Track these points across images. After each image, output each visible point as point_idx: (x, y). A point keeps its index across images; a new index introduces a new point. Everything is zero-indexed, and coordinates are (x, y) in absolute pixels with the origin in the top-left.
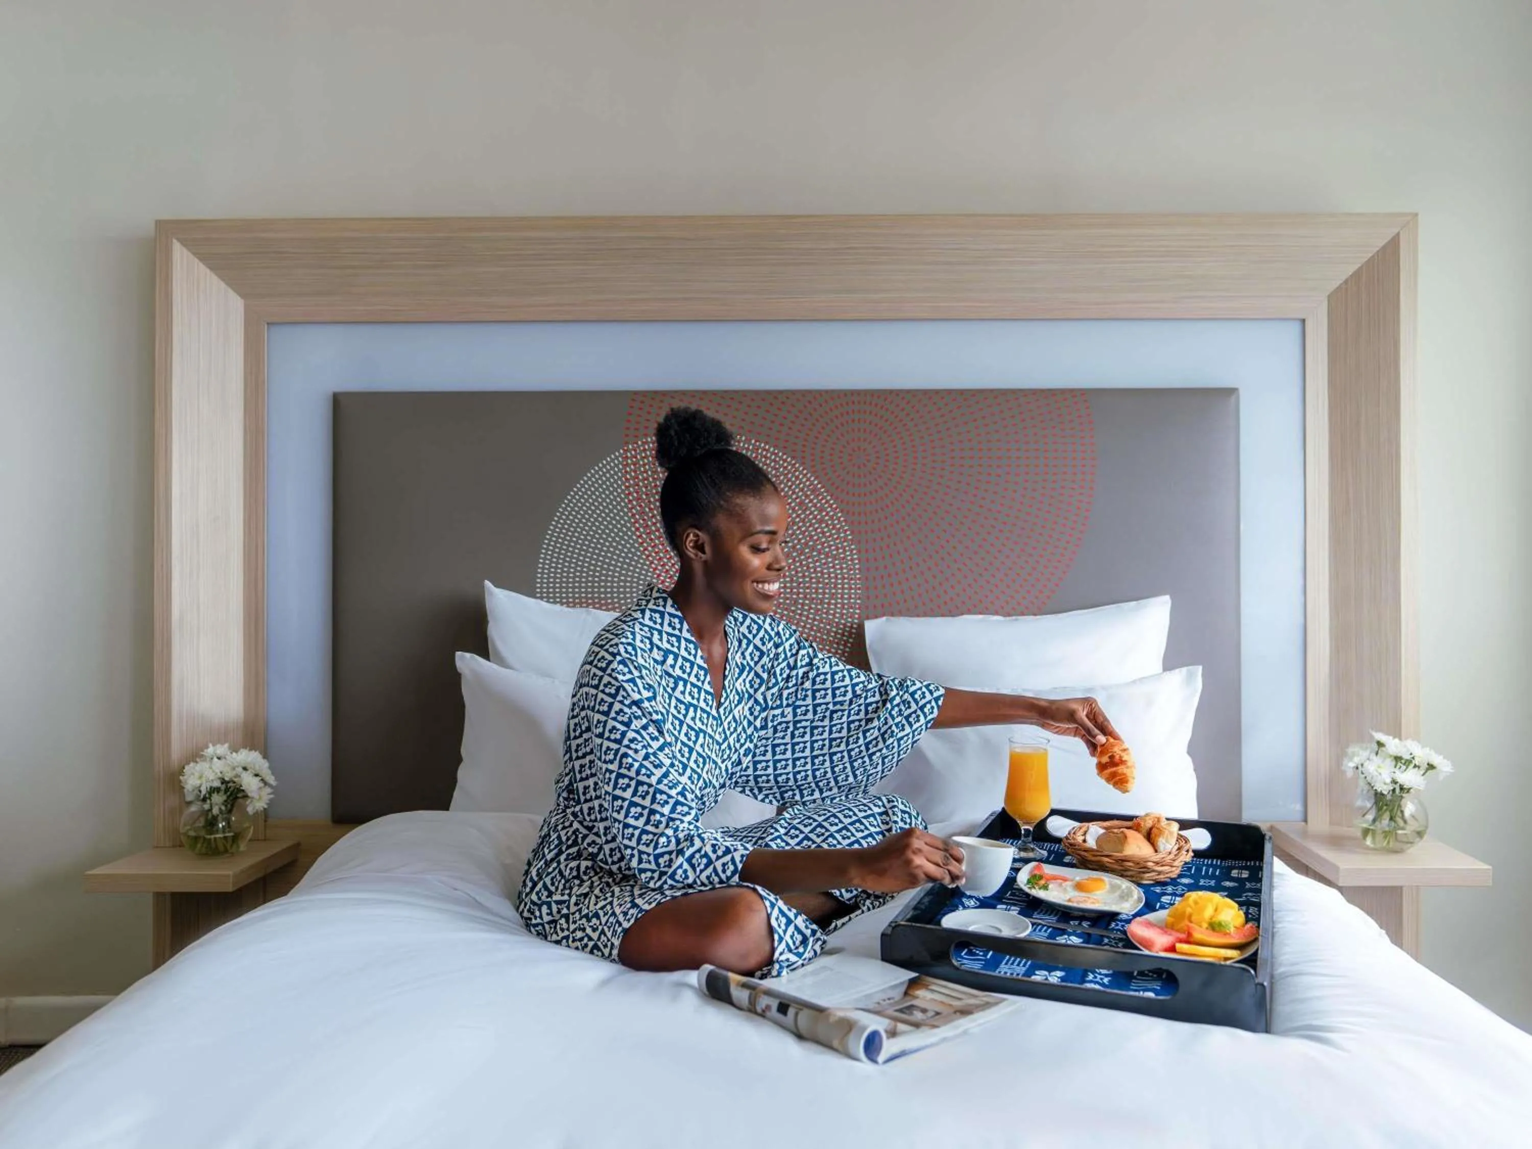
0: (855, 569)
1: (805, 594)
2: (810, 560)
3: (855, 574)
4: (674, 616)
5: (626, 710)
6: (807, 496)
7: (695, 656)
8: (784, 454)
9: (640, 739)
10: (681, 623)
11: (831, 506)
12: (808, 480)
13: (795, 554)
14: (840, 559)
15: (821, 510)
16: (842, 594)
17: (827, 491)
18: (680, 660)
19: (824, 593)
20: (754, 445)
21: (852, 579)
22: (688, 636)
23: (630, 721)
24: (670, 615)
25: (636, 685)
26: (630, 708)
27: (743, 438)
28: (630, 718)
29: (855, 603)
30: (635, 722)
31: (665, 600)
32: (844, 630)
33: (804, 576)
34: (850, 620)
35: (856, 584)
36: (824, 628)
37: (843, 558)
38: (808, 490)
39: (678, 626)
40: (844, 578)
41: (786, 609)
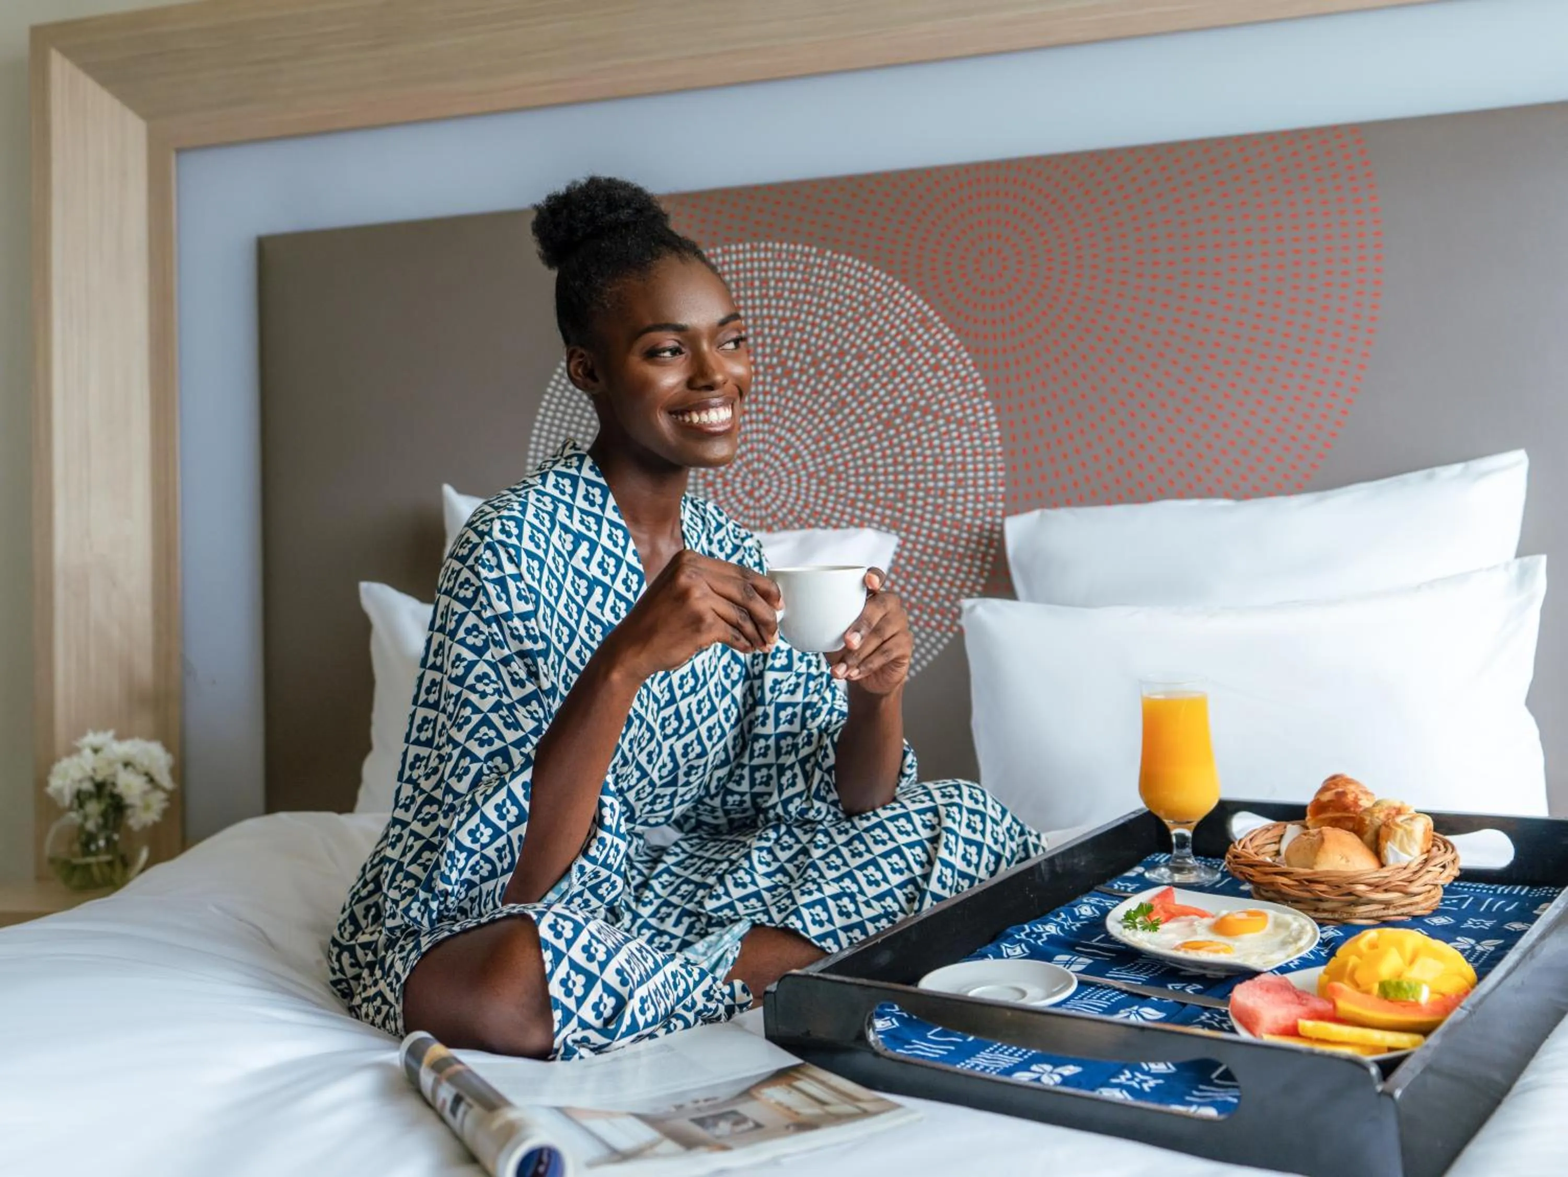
0: (992, 439)
1: (917, 482)
2: (922, 429)
3: (993, 447)
4: (593, 484)
5: (483, 627)
6: (913, 331)
7: (624, 549)
8: (875, 268)
9: (494, 677)
10: (604, 496)
11: (950, 343)
12: (914, 305)
13: (898, 421)
14: (968, 424)
15: (935, 350)
16: (975, 479)
17: (943, 320)
18: (599, 552)
19: (946, 479)
20: (830, 259)
21: (989, 455)
22: (615, 517)
23: (486, 647)
24: (588, 482)
25: (505, 589)
26: (489, 626)
27: (814, 250)
28: (486, 641)
29: (996, 492)
30: (492, 648)
31: (581, 459)
32: (980, 535)
33: (914, 455)
34: (989, 519)
35: (995, 462)
36: (949, 534)
37: (974, 423)
38: (915, 321)
39: (599, 500)
40: (975, 454)
41: (890, 507)
